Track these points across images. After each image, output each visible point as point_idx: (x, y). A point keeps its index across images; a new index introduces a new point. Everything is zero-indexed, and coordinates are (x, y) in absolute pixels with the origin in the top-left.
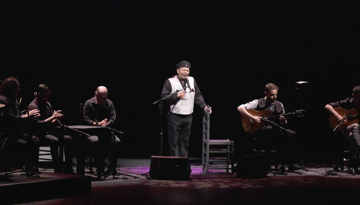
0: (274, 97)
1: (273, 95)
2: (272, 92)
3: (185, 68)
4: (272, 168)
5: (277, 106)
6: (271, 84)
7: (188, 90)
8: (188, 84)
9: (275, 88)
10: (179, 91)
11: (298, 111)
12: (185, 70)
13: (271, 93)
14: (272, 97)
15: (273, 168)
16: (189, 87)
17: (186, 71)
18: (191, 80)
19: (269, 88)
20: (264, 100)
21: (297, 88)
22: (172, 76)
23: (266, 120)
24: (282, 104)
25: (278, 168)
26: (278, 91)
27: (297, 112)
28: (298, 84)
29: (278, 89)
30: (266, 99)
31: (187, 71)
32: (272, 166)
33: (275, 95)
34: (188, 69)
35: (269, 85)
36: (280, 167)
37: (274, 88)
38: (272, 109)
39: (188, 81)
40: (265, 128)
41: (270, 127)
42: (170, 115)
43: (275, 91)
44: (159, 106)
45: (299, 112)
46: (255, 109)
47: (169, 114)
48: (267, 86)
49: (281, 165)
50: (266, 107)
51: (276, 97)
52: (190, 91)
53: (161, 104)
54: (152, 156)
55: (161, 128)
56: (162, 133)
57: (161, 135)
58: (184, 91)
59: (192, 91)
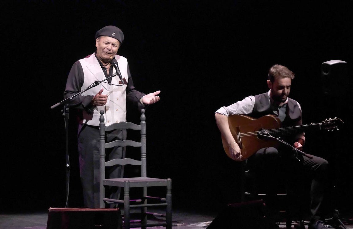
0: (284, 91)
1: (282, 88)
2: (282, 82)
3: (109, 39)
4: (280, 226)
5: (291, 107)
6: (280, 67)
8: (116, 69)
9: (286, 74)
11: (328, 119)
12: (109, 43)
13: (278, 83)
14: (281, 91)
15: (283, 227)
16: (118, 74)
17: (110, 45)
19: (275, 74)
20: (266, 96)
21: (325, 74)
23: (267, 134)
24: (298, 104)
25: (293, 226)
26: (292, 80)
27: (326, 122)
28: (328, 65)
29: (293, 77)
30: (271, 94)
31: (113, 44)
32: (281, 223)
33: (286, 89)
35: (277, 69)
36: (295, 225)
37: (284, 74)
38: (282, 113)
40: (265, 151)
41: (271, 150)
42: (83, 128)
43: (286, 81)
44: (63, 112)
45: (331, 121)
46: (248, 115)
48: (272, 70)
49: (297, 221)
50: (270, 111)
51: (287, 91)
53: (67, 109)
54: (49, 208)
55: (67, 156)
56: (68, 163)
57: (67, 167)
58: (108, 82)
59: (123, 83)
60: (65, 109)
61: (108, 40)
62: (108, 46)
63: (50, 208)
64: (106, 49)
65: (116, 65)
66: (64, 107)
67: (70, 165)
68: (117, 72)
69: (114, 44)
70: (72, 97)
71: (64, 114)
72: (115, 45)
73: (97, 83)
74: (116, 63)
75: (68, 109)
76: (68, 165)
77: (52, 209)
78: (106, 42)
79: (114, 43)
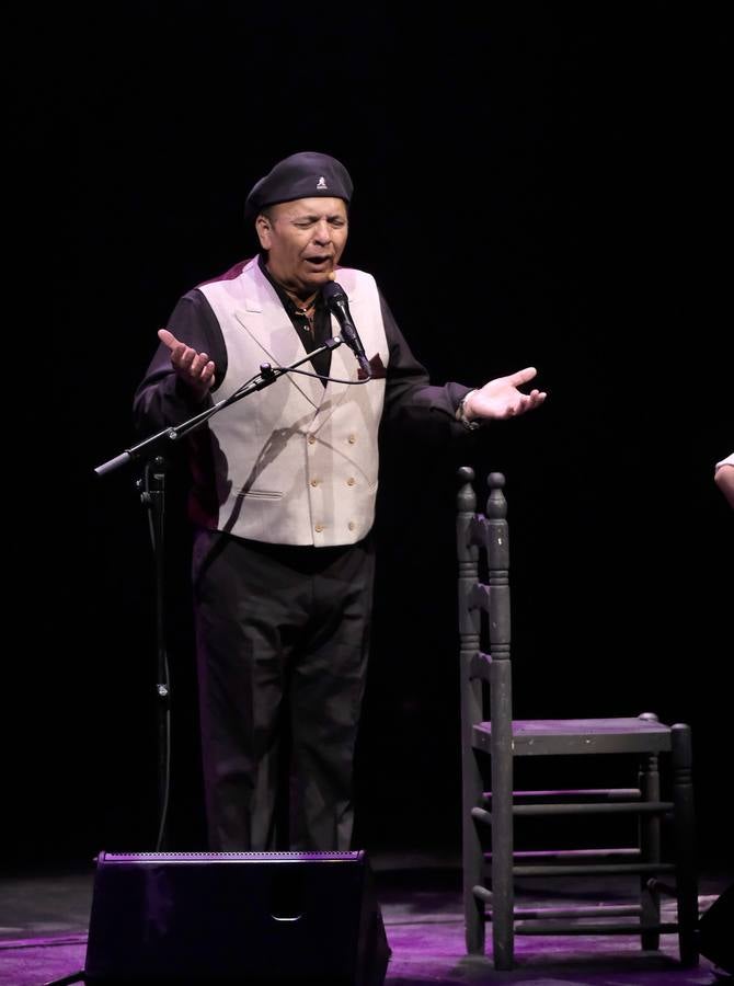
3: (313, 205)
7: (343, 363)
8: (341, 319)
10: (284, 371)
12: (314, 220)
16: (352, 340)
17: (323, 223)
18: (362, 292)
22: (223, 267)
31: (331, 220)
34: (333, 206)
39: (344, 297)
44: (142, 489)
47: (204, 543)
52: (363, 376)
53: (157, 476)
54: (97, 856)
55: (160, 653)
56: (164, 683)
57: (160, 695)
58: (314, 373)
59: (370, 373)
60: (151, 477)
61: (310, 210)
62: (316, 234)
63: (102, 855)
64: (311, 245)
65: (339, 303)
66: (147, 468)
67: (170, 690)
68: (343, 332)
69: (337, 217)
70: (178, 432)
71: (145, 495)
72: (338, 220)
73: (268, 376)
74: (339, 299)
75: (163, 475)
76: (163, 691)
77: (109, 856)
78: (305, 218)
79: (333, 215)
